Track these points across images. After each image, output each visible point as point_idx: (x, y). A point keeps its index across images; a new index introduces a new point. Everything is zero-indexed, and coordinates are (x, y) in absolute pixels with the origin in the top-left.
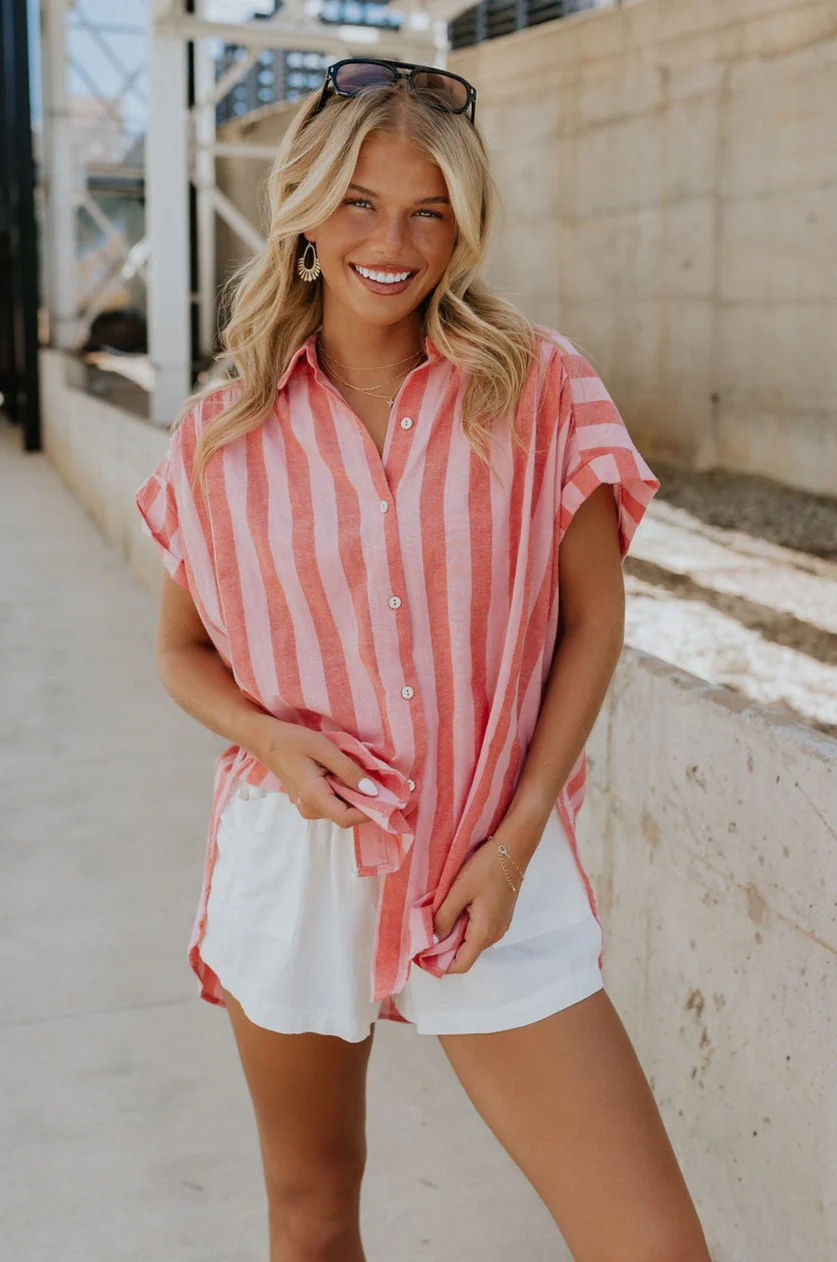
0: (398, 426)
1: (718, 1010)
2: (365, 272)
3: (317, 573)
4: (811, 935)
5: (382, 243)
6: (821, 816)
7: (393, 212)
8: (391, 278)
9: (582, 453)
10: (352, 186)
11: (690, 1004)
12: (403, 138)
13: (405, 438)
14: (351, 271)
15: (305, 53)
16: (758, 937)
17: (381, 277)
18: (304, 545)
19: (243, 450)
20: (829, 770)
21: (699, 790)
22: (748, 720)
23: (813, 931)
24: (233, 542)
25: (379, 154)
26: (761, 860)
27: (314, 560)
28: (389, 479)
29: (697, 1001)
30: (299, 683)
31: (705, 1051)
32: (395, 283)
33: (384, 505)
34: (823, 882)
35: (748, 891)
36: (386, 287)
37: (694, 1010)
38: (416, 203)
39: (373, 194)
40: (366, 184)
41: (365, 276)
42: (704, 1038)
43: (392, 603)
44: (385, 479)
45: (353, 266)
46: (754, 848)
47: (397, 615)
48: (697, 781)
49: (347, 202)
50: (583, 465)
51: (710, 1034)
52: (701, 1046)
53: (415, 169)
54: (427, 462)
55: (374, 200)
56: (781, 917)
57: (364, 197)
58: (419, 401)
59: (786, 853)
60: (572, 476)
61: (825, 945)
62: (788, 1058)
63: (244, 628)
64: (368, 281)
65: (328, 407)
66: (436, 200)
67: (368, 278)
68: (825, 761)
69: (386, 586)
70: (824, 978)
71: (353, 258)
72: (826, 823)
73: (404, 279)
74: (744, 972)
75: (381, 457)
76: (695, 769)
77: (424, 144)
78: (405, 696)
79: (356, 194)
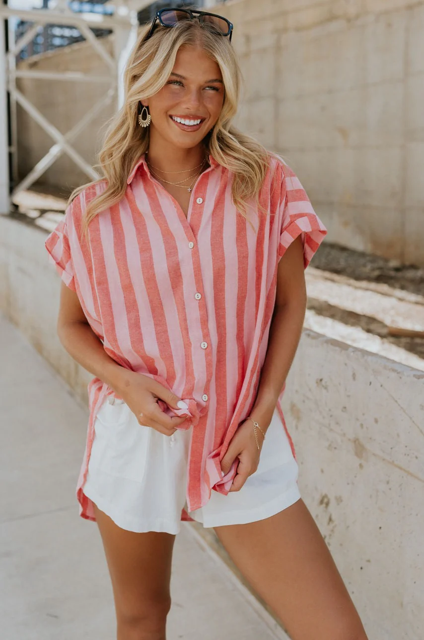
0: (195, 201)
1: (338, 504)
2: (179, 120)
3: (155, 281)
4: (392, 463)
5: (189, 103)
6: (396, 401)
7: (193, 87)
8: (192, 122)
9: (291, 216)
10: (173, 74)
11: (322, 502)
12: (199, 48)
13: (199, 209)
14: (170, 119)
16: (361, 466)
17: (187, 122)
18: (148, 266)
19: (109, 216)
20: (401, 378)
21: (324, 391)
22: (352, 354)
23: (393, 462)
24: (105, 265)
25: (186, 56)
26: (362, 425)
27: (154, 275)
28: (193, 230)
29: (326, 500)
30: (142, 342)
31: (331, 525)
32: (194, 125)
33: (191, 244)
34: (398, 435)
35: (355, 442)
36: (189, 127)
37: (324, 505)
38: (206, 82)
39: (184, 78)
40: (180, 72)
41: (179, 121)
42: (330, 520)
43: (196, 296)
44: (191, 231)
45: (171, 117)
46: (357, 419)
47: (199, 303)
48: (323, 386)
49: (169, 82)
50: (291, 223)
51: (333, 518)
52: (329, 524)
53: (206, 64)
54: (212, 220)
55: (183, 81)
56: (374, 454)
57: (178, 79)
58: (206, 189)
59: (376, 421)
60: (286, 229)
61: (400, 468)
62: (380, 528)
63: (112, 312)
64: (180, 125)
65: (155, 193)
66: (216, 80)
67: (180, 123)
68: (398, 373)
69: (194, 288)
70: (401, 485)
71: (171, 113)
72: (399, 405)
73: (198, 123)
74: (353, 484)
75: (187, 218)
76: (321, 380)
77: (211, 51)
78: (203, 347)
79: (174, 78)
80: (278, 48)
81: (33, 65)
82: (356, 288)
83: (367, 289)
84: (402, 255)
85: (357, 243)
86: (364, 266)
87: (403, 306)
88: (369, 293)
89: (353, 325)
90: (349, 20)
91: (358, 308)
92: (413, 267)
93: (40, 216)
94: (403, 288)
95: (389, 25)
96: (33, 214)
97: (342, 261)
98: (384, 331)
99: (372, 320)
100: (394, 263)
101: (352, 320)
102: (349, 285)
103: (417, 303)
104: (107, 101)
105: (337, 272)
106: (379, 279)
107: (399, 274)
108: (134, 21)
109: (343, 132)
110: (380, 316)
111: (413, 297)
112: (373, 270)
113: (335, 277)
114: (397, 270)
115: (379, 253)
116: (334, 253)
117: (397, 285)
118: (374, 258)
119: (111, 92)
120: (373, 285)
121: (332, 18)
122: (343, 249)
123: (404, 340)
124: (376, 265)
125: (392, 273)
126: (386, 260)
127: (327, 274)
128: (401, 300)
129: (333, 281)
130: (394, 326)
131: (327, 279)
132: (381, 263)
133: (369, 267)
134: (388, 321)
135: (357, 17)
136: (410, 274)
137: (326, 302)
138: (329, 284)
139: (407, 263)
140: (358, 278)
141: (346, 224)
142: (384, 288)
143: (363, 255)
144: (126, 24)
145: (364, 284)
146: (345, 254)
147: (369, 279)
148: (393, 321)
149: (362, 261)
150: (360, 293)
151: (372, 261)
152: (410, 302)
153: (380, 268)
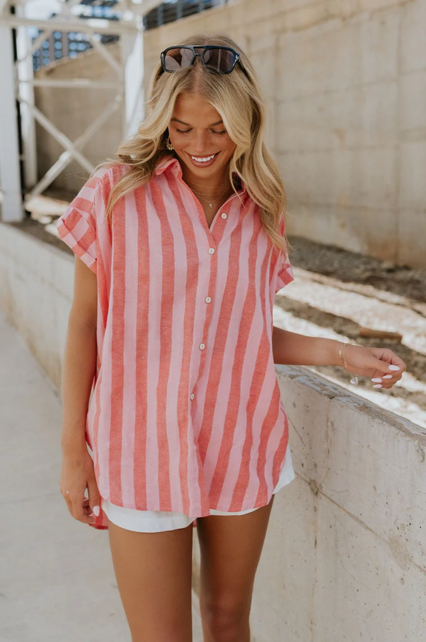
0: (220, 215)
13: (222, 223)
15: (76, 33)
33: (212, 251)
43: (207, 300)
78: (201, 348)
80: (277, 50)
81: (51, 72)
82: (341, 289)
83: (352, 291)
84: (396, 256)
85: (354, 245)
86: (358, 267)
87: (383, 307)
88: (352, 295)
89: (326, 326)
90: (344, 19)
91: (338, 310)
92: (407, 268)
93: (51, 223)
94: (388, 289)
95: (383, 23)
96: (45, 220)
97: (336, 262)
98: (355, 332)
99: (347, 321)
100: (387, 265)
101: (327, 322)
102: (335, 287)
103: (398, 304)
104: (115, 107)
105: (327, 274)
106: (367, 281)
107: (390, 276)
108: (140, 26)
109: (340, 133)
110: (356, 318)
111: (396, 299)
112: (366, 270)
113: (324, 279)
114: (390, 271)
115: (374, 254)
116: (329, 254)
117: (384, 287)
118: (369, 259)
119: (118, 98)
120: (359, 287)
121: (328, 17)
122: (340, 250)
123: (372, 341)
124: (369, 267)
125: (384, 275)
126: (380, 261)
127: (317, 277)
128: (383, 301)
129: (321, 283)
130: (369, 327)
131: (315, 281)
132: (375, 265)
133: (362, 267)
134: (363, 323)
135: (352, 15)
136: (401, 275)
137: (307, 304)
138: (316, 286)
139: (401, 264)
140: (346, 280)
141: (343, 226)
142: (369, 289)
143: (358, 256)
144: (132, 29)
145: (351, 286)
146: (341, 256)
147: (357, 281)
148: (368, 323)
149: (356, 262)
150: (344, 295)
151: (365, 263)
152: (392, 303)
153: (373, 270)
